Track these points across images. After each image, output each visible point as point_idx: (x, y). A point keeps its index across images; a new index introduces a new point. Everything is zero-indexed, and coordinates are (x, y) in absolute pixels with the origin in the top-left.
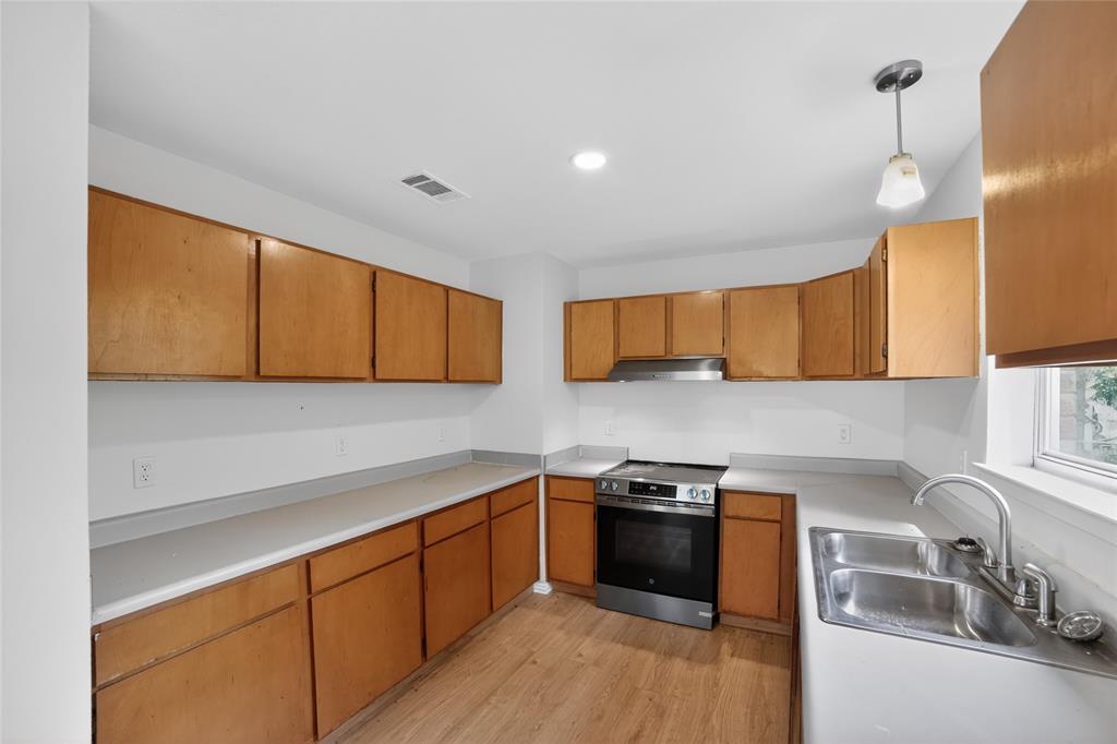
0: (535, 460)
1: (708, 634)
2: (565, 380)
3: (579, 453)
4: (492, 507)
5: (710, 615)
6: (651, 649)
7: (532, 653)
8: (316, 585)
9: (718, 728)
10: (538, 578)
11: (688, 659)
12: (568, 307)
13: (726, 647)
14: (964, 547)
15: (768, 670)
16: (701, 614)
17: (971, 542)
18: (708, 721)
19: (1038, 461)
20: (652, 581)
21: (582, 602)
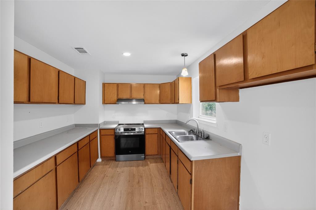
0: (96, 125)
1: (144, 161)
2: (103, 104)
3: (105, 123)
4: (90, 139)
5: (144, 157)
6: (133, 166)
7: (105, 175)
8: (58, 164)
9: (153, 176)
10: (98, 158)
11: (142, 166)
12: (104, 85)
13: (149, 162)
14: (191, 131)
15: (158, 164)
16: (142, 157)
17: (192, 130)
18: (151, 175)
19: (200, 117)
20: (130, 152)
21: (112, 161)
